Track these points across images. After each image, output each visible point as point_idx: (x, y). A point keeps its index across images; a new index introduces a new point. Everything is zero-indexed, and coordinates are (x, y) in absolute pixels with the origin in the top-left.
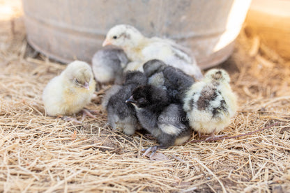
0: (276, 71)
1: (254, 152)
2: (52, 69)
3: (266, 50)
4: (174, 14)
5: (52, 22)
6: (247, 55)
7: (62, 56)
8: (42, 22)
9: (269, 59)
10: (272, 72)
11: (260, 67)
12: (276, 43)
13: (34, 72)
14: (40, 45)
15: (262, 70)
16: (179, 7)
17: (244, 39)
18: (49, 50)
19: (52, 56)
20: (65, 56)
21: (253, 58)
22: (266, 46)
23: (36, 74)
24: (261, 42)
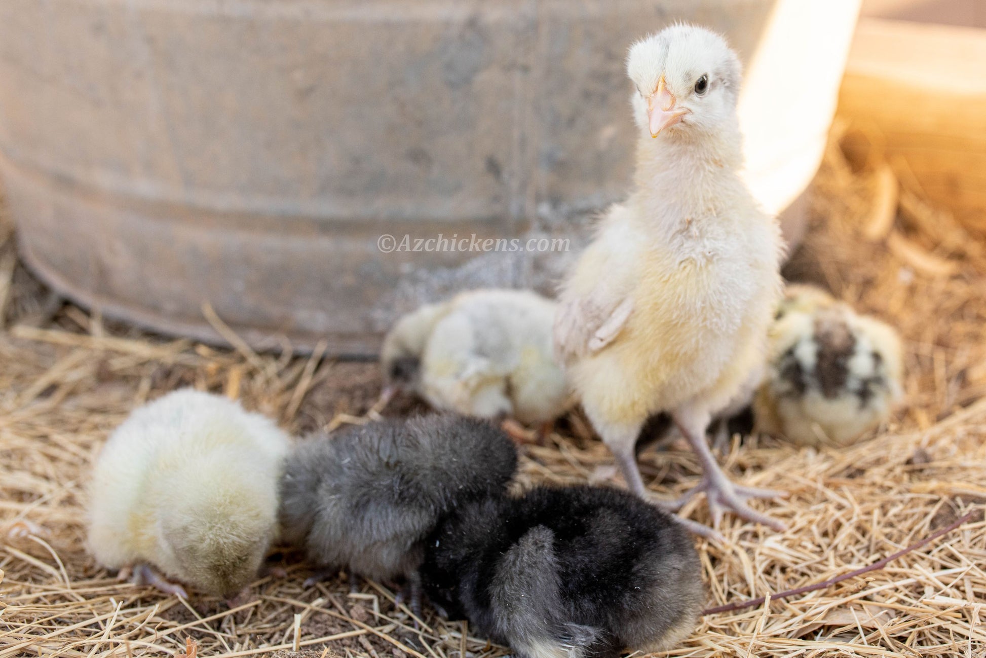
0: (961, 290)
1: (903, 639)
2: (117, 364)
3: (922, 213)
4: (571, 121)
5: (105, 180)
6: (858, 236)
7: (155, 309)
8: (64, 182)
9: (934, 247)
10: (949, 294)
11: (905, 277)
12: (953, 184)
13: (42, 382)
14: (67, 270)
15: (912, 290)
16: (587, 95)
17: (843, 179)
18: (105, 288)
19: (118, 311)
20: (170, 306)
21: (881, 248)
22: (920, 198)
23: (49, 391)
24: (901, 186)
